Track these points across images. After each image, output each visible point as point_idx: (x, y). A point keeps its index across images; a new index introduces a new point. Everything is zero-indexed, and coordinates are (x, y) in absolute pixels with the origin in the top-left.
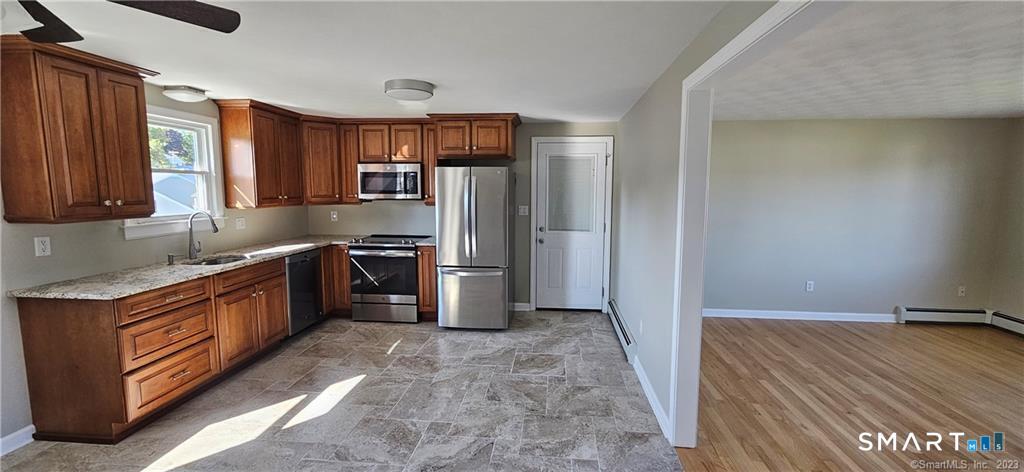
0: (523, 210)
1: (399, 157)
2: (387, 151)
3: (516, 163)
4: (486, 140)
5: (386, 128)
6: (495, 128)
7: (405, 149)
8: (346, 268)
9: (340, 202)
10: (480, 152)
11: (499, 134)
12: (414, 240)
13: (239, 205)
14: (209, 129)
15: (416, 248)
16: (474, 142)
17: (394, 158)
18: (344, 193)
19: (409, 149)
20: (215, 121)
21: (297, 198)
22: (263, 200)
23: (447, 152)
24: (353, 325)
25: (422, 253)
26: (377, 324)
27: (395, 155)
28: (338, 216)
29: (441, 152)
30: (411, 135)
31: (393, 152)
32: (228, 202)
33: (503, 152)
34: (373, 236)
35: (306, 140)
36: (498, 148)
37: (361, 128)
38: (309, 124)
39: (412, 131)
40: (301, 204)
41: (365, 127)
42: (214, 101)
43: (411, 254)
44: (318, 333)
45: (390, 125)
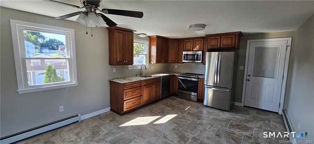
0: (241, 68)
1: (196, 49)
2: (192, 47)
3: (240, 50)
4: (226, 42)
5: (192, 40)
6: (231, 37)
7: (198, 47)
8: (177, 82)
9: (178, 63)
10: (223, 47)
11: (232, 41)
12: (198, 75)
13: (152, 63)
14: (147, 43)
15: (198, 78)
16: (222, 43)
17: (194, 50)
18: (179, 60)
19: (199, 47)
20: (149, 41)
21: (166, 61)
22: (158, 61)
23: (211, 47)
24: (178, 99)
25: (200, 80)
26: (185, 100)
27: (194, 49)
28: (177, 67)
29: (209, 47)
30: (200, 42)
31: (194, 48)
32: (150, 62)
33: (233, 46)
34: (186, 73)
35: (170, 44)
36: (232, 45)
37: (185, 41)
38: (171, 41)
39: (200, 41)
40: (167, 63)
41: (186, 41)
42: (149, 36)
43: (197, 80)
44: (168, 99)
45: (193, 39)
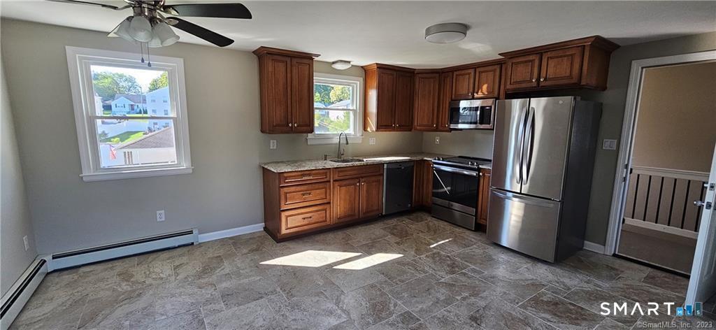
0: (608, 144)
1: (480, 95)
2: (471, 90)
3: (605, 92)
4: (555, 70)
5: (472, 71)
6: (568, 56)
7: (485, 87)
8: (431, 177)
9: (437, 130)
10: (548, 83)
11: (572, 64)
12: (479, 162)
13: (369, 129)
14: (358, 83)
15: (479, 170)
16: (543, 74)
17: (476, 95)
18: (440, 124)
19: (488, 87)
20: (362, 79)
21: (407, 126)
22: (380, 127)
23: (512, 87)
25: (484, 174)
26: (446, 223)
27: (477, 93)
28: (440, 140)
29: (509, 87)
30: (491, 75)
31: (476, 90)
32: (365, 129)
33: (575, 80)
34: (460, 157)
35: (417, 86)
36: (570, 76)
37: (455, 73)
38: (420, 75)
39: (490, 71)
40: (410, 130)
41: (457, 73)
42: (362, 67)
43: (474, 174)
45: (475, 68)
